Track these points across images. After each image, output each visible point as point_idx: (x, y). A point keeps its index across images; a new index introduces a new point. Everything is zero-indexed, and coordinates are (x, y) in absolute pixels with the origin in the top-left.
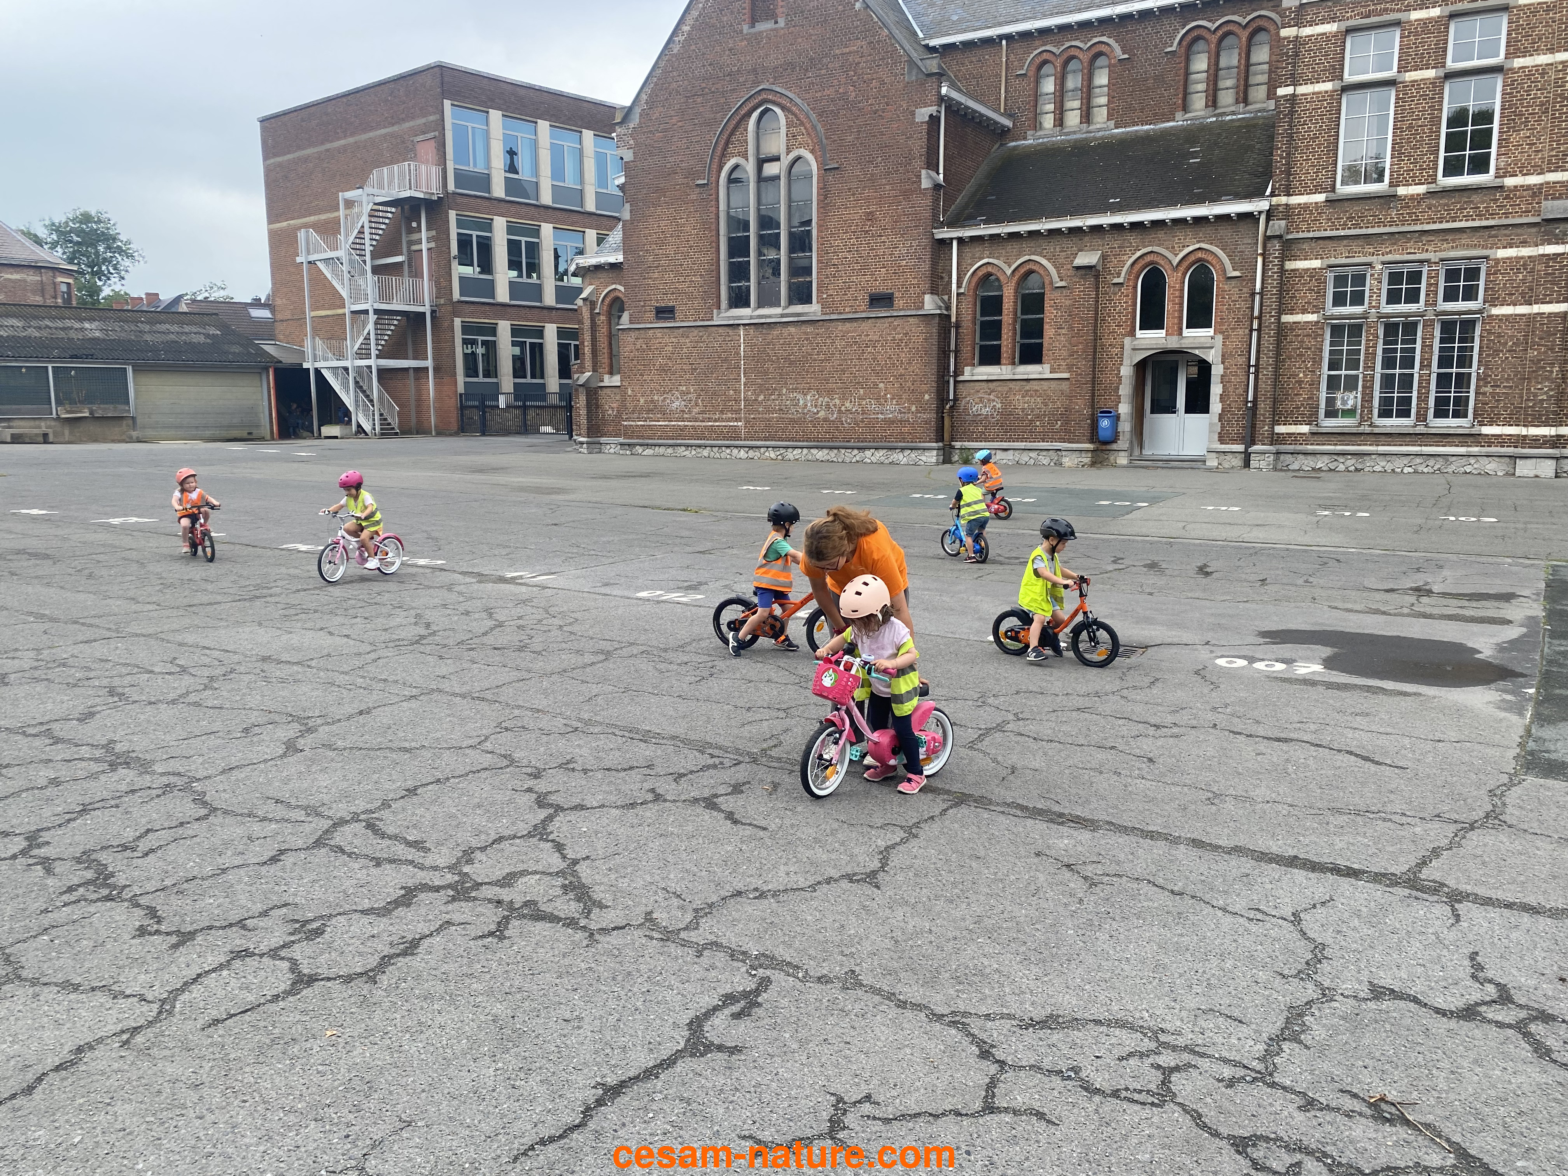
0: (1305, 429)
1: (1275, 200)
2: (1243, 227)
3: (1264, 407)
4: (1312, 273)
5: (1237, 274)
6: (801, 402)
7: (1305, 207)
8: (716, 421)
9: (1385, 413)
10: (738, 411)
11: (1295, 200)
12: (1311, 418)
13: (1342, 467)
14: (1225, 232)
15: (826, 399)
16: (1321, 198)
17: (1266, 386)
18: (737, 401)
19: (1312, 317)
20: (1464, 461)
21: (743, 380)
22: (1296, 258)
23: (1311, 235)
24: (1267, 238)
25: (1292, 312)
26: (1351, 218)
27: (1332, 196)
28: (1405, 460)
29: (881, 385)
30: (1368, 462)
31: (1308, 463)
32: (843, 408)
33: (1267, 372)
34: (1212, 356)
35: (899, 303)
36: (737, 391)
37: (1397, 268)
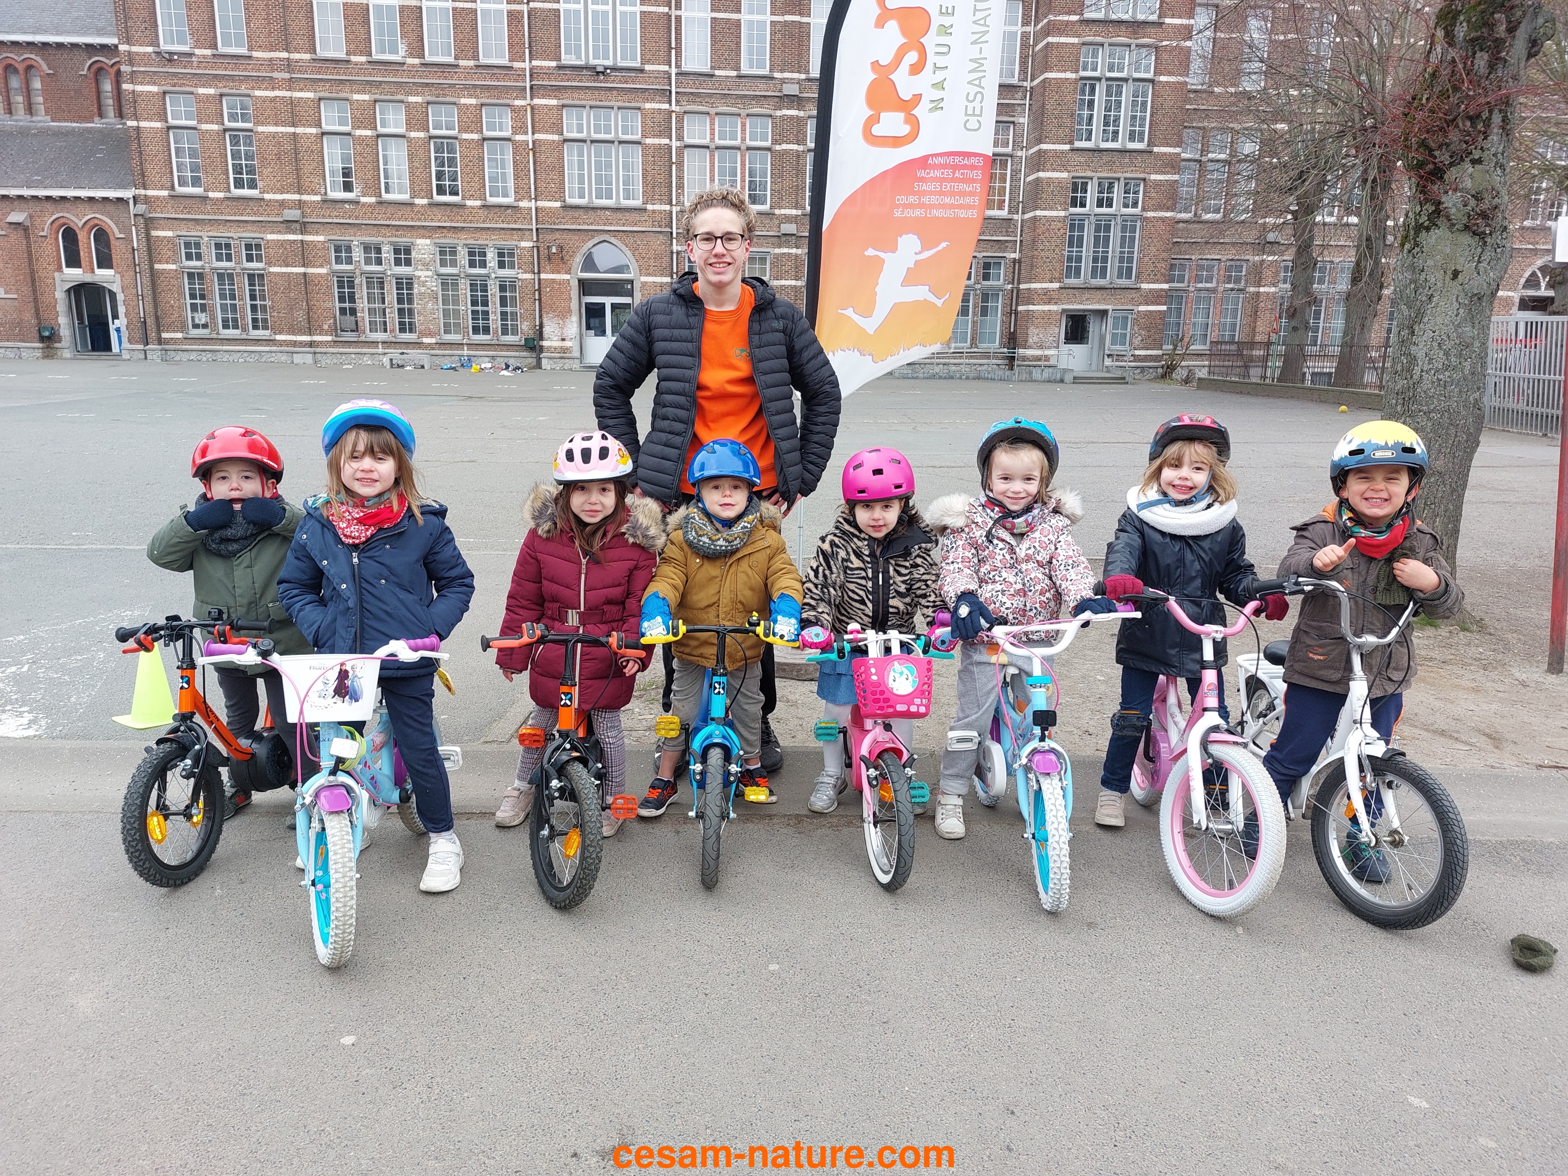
0: (179, 335)
1: (137, 192)
2: (121, 206)
3: (150, 322)
4: (169, 239)
5: (122, 236)
7: (158, 198)
9: (226, 327)
11: (150, 193)
12: (183, 328)
13: (204, 359)
14: (110, 208)
16: (165, 193)
17: (150, 308)
19: (173, 267)
20: (269, 355)
22: (157, 229)
23: (163, 216)
24: (135, 215)
25: (160, 262)
26: (185, 208)
27: (172, 193)
28: (239, 354)
30: (219, 356)
31: (185, 356)
33: (149, 299)
34: (116, 288)
37: (219, 240)
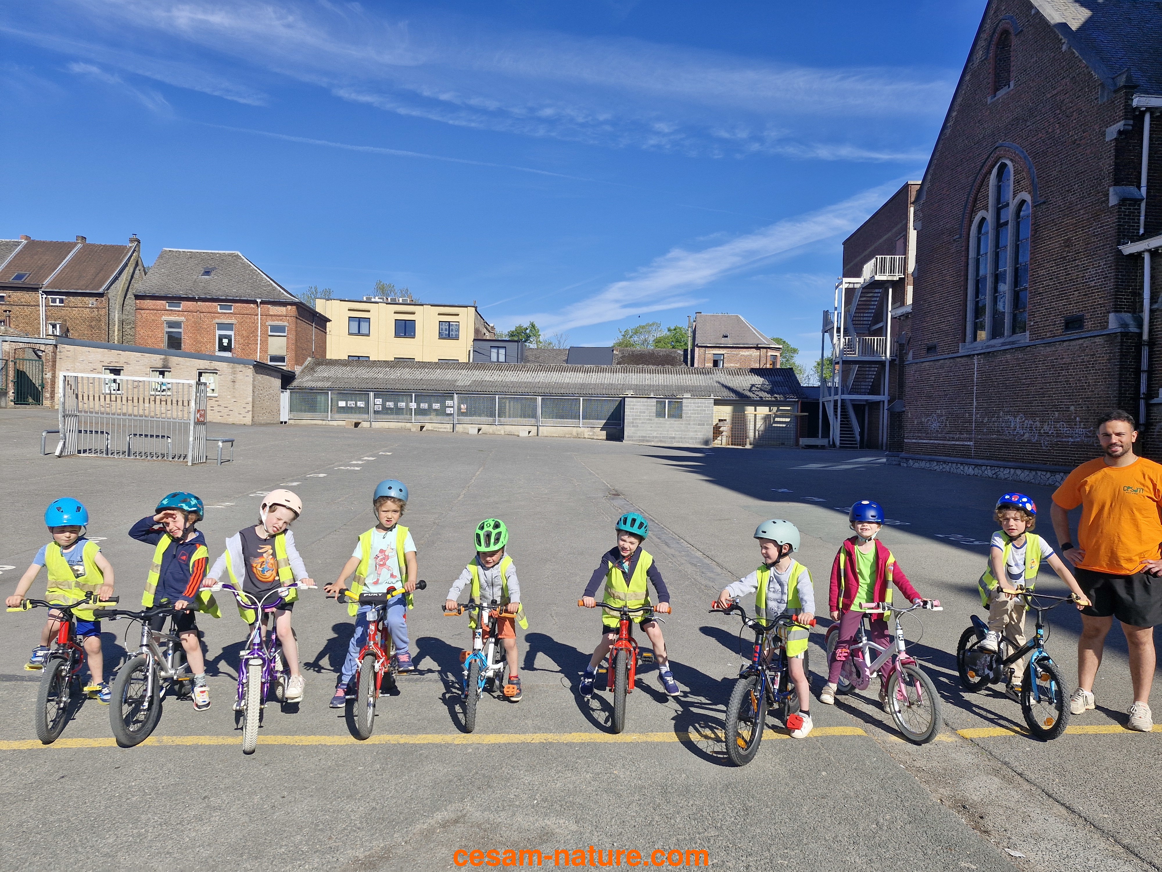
6: (1013, 424)
8: (956, 441)
10: (969, 432)
15: (1031, 422)
18: (970, 422)
21: (975, 404)
29: (1072, 408)
32: (1042, 431)
35: (1088, 324)
36: (971, 415)
